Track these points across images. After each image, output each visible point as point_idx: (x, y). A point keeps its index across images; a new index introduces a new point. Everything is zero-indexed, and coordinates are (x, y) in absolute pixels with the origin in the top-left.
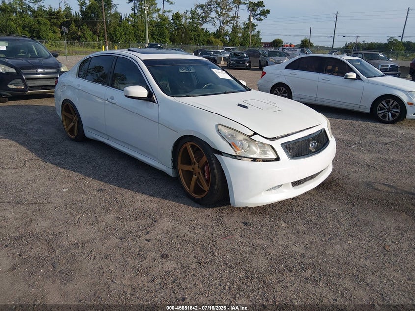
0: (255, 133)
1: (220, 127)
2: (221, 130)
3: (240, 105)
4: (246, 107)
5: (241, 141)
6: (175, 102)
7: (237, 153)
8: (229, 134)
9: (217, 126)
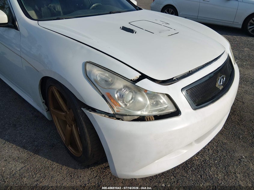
0: (143, 76)
1: (89, 67)
2: (90, 72)
3: (124, 29)
4: (131, 31)
5: (121, 90)
6: (38, 29)
7: (115, 109)
8: (102, 79)
9: (85, 64)
